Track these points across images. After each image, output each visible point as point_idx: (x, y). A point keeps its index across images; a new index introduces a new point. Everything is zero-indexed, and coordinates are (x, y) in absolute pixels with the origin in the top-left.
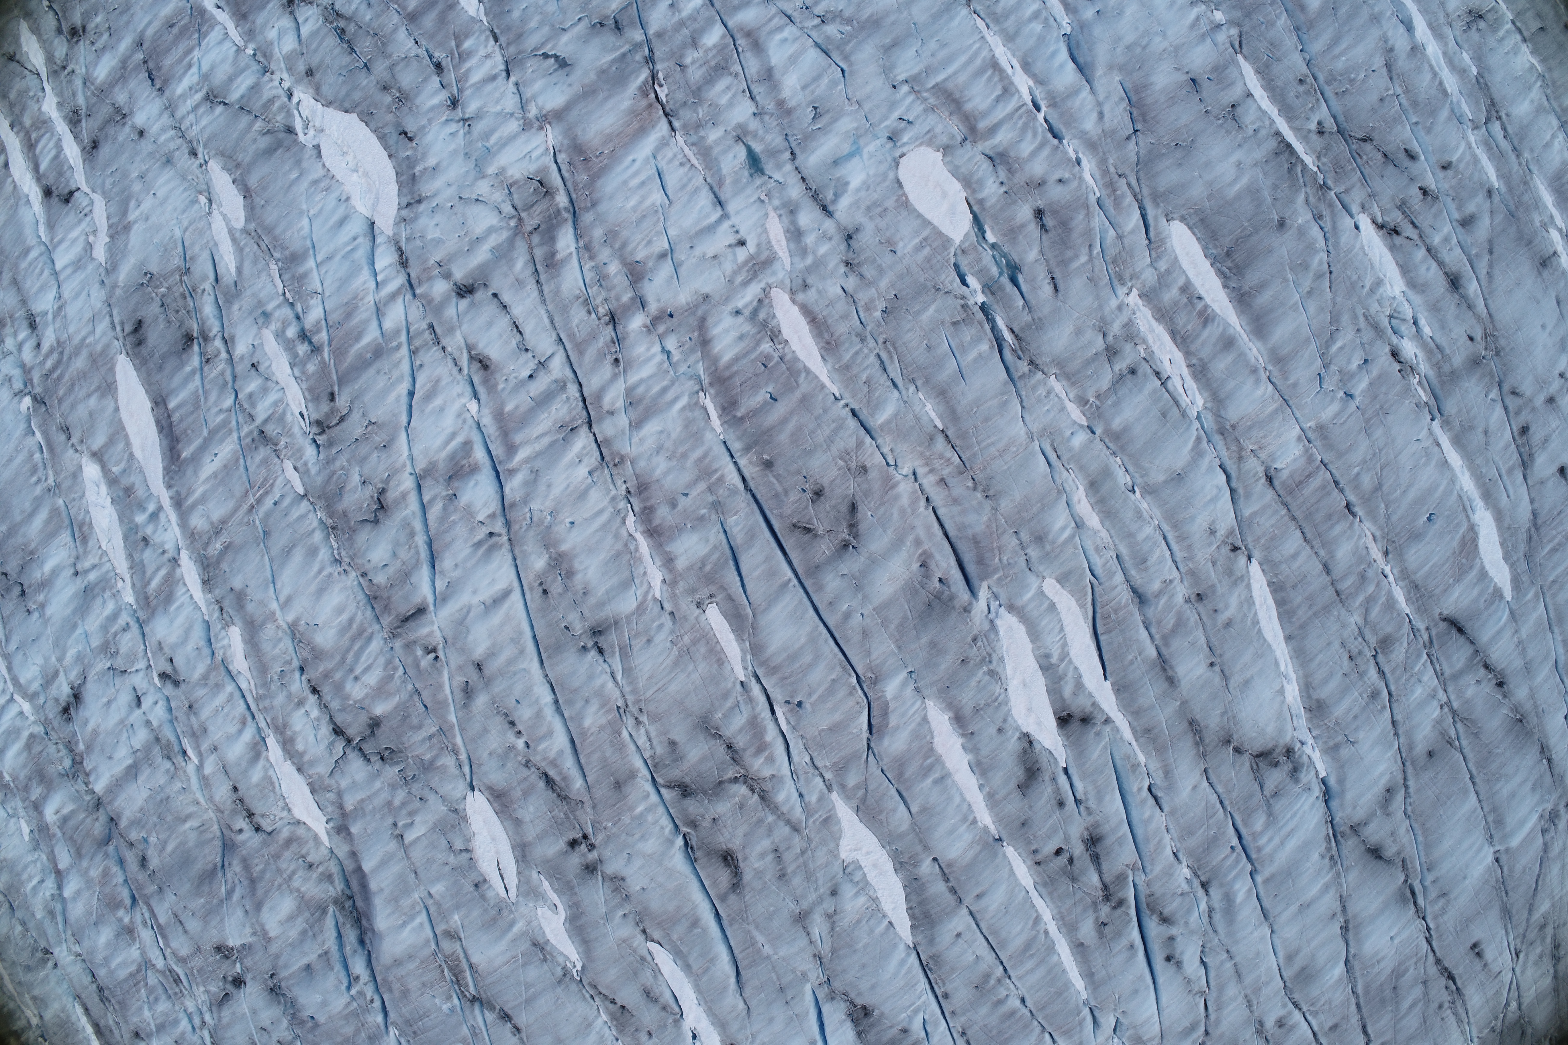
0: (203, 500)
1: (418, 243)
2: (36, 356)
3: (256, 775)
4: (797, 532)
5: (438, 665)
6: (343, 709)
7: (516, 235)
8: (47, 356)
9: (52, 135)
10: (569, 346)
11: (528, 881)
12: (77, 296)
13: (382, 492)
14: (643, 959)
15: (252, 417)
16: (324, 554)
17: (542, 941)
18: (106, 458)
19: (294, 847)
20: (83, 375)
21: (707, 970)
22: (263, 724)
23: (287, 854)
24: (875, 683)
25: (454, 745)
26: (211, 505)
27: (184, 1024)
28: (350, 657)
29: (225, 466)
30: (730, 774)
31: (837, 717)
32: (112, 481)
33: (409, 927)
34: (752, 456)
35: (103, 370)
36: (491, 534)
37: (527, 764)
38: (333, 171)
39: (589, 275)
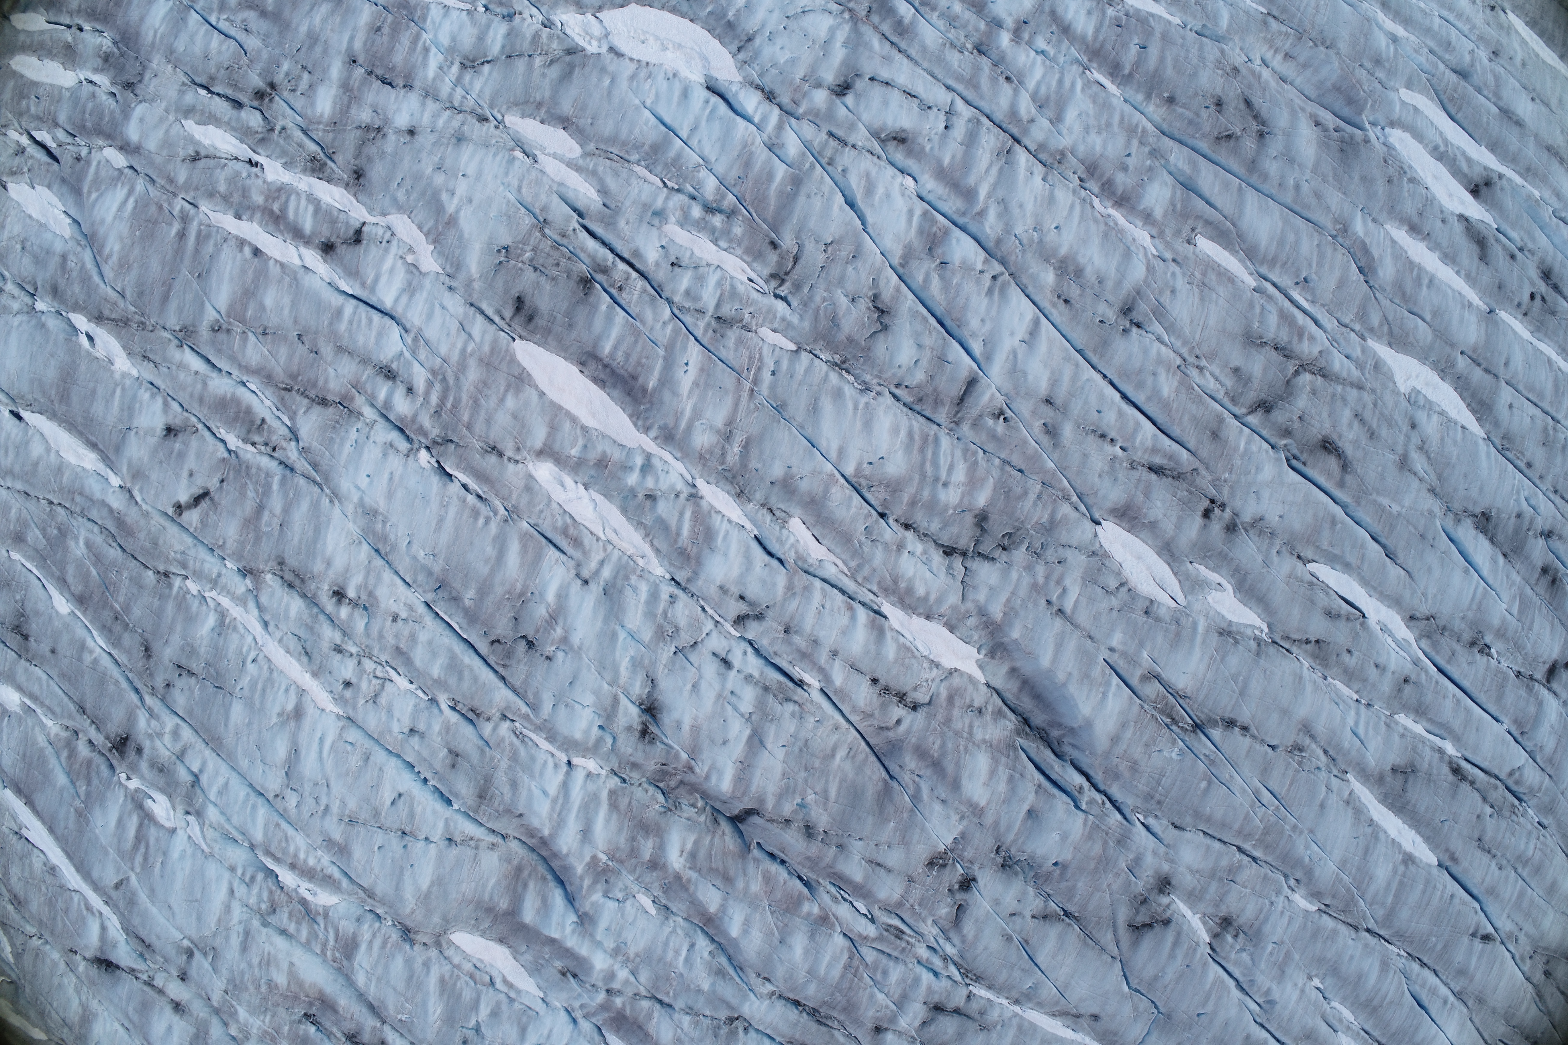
0: (697, 414)
1: (774, 71)
2: (413, 401)
3: (890, 651)
4: (1223, 142)
5: (1012, 424)
6: (945, 525)
7: (856, 24)
8: (427, 393)
9: (298, 194)
10: (960, 87)
11: (1188, 577)
12: (430, 316)
13: (875, 297)
14: (1311, 584)
15: (701, 312)
16: (849, 391)
17: (1224, 625)
18: (556, 447)
19: (958, 702)
20: (484, 384)
21: (1363, 558)
22: (868, 597)
23: (956, 712)
24: (1346, 231)
25: (1063, 490)
26: (708, 414)
27: (926, 977)
28: (928, 467)
29: (702, 370)
30: (1291, 370)
31: (1337, 274)
32: (574, 466)
33: (1110, 695)
34: (1155, 100)
35: (504, 367)
36: (994, 278)
37: (1133, 466)
38: (645, 59)
39: (941, 24)
